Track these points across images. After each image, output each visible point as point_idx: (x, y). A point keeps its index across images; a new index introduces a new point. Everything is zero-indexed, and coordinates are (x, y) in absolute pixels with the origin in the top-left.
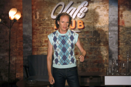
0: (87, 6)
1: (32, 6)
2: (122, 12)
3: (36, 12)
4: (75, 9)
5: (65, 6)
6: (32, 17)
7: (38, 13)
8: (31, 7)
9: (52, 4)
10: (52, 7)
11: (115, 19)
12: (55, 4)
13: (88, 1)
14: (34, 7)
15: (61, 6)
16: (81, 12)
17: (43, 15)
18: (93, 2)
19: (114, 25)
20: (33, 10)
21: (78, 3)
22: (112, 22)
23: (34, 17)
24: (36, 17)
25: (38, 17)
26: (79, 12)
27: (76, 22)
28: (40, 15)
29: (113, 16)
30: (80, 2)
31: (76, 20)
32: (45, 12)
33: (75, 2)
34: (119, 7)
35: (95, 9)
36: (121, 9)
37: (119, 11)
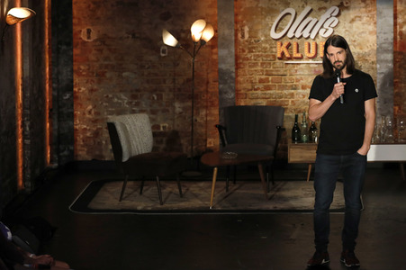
0: (337, 16)
1: (236, 15)
2: (401, 27)
3: (243, 26)
4: (314, 21)
5: (296, 14)
6: (236, 35)
7: (246, 29)
8: (233, 18)
9: (271, 11)
10: (273, 17)
11: (387, 39)
12: (278, 12)
13: (338, 6)
14: (240, 18)
15: (288, 16)
16: (326, 26)
17: (256, 32)
18: (347, 8)
19: (386, 51)
20: (236, 22)
21: (320, 9)
22: (384, 45)
23: (240, 35)
24: (243, 36)
25: (247, 36)
26: (322, 27)
27: (317, 45)
28: (250, 32)
29: (385, 33)
30: (325, 8)
31: (317, 41)
32: (260, 27)
33: (315, 8)
34: (395, 17)
35: (352, 21)
36: (400, 21)
37: (395, 24)
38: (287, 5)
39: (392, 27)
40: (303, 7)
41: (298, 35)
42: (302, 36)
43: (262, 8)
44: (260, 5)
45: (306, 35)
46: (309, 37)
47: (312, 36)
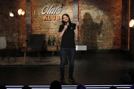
0: (61, 8)
1: (31, 7)
2: (80, 11)
4: (55, 9)
6: (31, 13)
7: (34, 11)
8: (30, 8)
9: (42, 6)
10: (42, 8)
11: (76, 14)
12: (44, 6)
13: (62, 5)
14: (32, 8)
15: (47, 8)
17: (37, 12)
18: (64, 5)
19: (76, 18)
20: (31, 9)
21: (56, 6)
22: (75, 16)
23: (32, 13)
24: (33, 14)
25: (35, 14)
26: (57, 11)
27: (55, 16)
28: (35, 12)
30: (58, 5)
31: (56, 15)
32: (38, 11)
33: (55, 5)
34: (78, 8)
35: (66, 9)
36: (80, 9)
37: (78, 10)
38: (46, 4)
39: (78, 11)
40: (51, 5)
41: (50, 13)
42: (51, 14)
43: (39, 5)
44: (38, 4)
45: (52, 13)
46: (53, 14)
47: (54, 14)
